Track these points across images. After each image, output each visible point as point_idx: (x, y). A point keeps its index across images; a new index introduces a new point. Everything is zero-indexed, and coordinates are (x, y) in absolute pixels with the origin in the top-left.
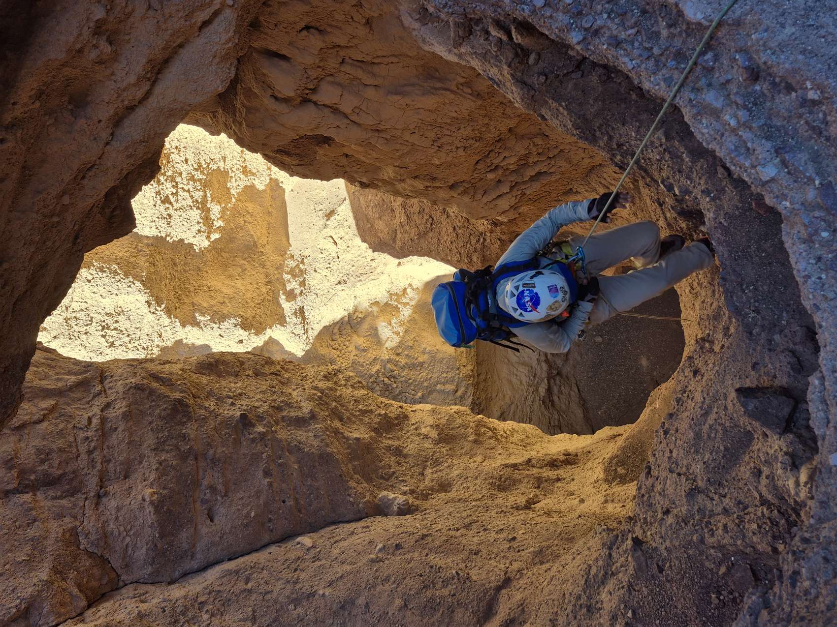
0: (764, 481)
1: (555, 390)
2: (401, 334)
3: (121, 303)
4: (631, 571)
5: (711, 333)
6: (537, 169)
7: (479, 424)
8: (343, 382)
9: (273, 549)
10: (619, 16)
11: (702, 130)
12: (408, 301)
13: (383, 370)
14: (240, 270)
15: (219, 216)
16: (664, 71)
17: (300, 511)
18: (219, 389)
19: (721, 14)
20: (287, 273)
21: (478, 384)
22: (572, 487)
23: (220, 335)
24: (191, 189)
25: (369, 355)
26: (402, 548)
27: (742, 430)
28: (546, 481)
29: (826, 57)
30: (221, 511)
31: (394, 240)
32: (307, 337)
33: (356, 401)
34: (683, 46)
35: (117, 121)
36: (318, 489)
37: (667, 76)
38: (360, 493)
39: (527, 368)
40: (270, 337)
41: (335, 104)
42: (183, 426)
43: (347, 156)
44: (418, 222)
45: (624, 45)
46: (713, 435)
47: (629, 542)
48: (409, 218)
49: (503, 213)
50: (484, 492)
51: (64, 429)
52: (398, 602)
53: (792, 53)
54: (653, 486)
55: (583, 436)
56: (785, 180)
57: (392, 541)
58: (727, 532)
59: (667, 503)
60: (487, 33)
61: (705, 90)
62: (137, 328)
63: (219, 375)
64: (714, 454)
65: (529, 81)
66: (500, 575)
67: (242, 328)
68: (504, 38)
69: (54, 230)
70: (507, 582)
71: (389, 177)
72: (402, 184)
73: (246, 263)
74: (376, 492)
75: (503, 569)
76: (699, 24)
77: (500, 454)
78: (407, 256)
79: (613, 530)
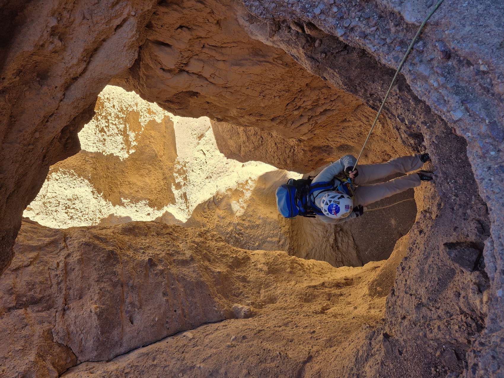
0: (462, 299)
1: (339, 239)
2: (245, 208)
3: (76, 193)
4: (383, 354)
5: (430, 207)
6: (324, 107)
7: (293, 262)
8: (210, 238)
9: (169, 340)
10: (366, 19)
11: (418, 89)
12: (248, 188)
13: (235, 230)
14: (147, 171)
15: (134, 139)
16: (393, 53)
17: (185, 316)
18: (136, 243)
19: (426, 18)
20: (176, 173)
21: (292, 237)
22: (349, 299)
23: (136, 211)
24: (117, 123)
25: (226, 221)
26: (247, 338)
27: (448, 268)
28: (334, 296)
29: (491, 45)
30: (137, 317)
31: (240, 151)
32: (189, 211)
33: (218, 249)
34: (404, 38)
35: (67, 87)
36: (196, 303)
37: (395, 56)
38: (221, 305)
39: (322, 227)
40: (167, 212)
41: (200, 72)
42: (114, 266)
43: (208, 103)
44: (254, 140)
45: (369, 37)
46: (431, 271)
47: (381, 336)
48: (248, 138)
49: (304, 134)
50: (296, 303)
51: (43, 270)
52: (245, 371)
53: (470, 43)
54: (395, 301)
55: (356, 268)
56: (468, 120)
57: (240, 334)
58: (440, 331)
59: (404, 312)
60: (290, 28)
61: (418, 64)
62: (86, 208)
63: (136, 235)
64: (432, 282)
65: (315, 57)
66: (306, 354)
67: (149, 206)
68: (300, 31)
69: (30, 153)
70: (310, 358)
71: (234, 115)
72: (242, 119)
73: (151, 167)
74: (231, 304)
75: (308, 351)
76: (413, 24)
77: (306, 280)
78: (247, 161)
79: (373, 327)
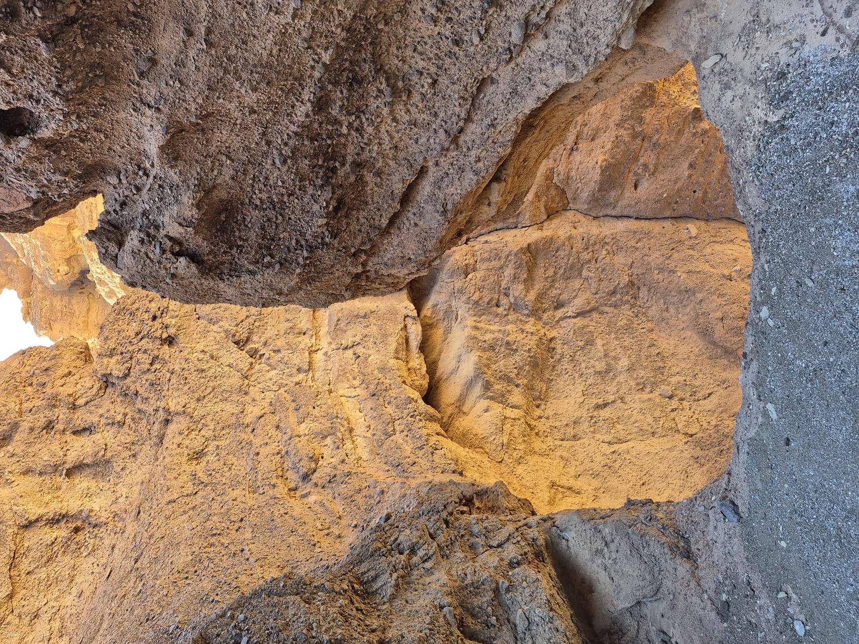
9: (667, 224)
30: (644, 185)
42: (645, 109)
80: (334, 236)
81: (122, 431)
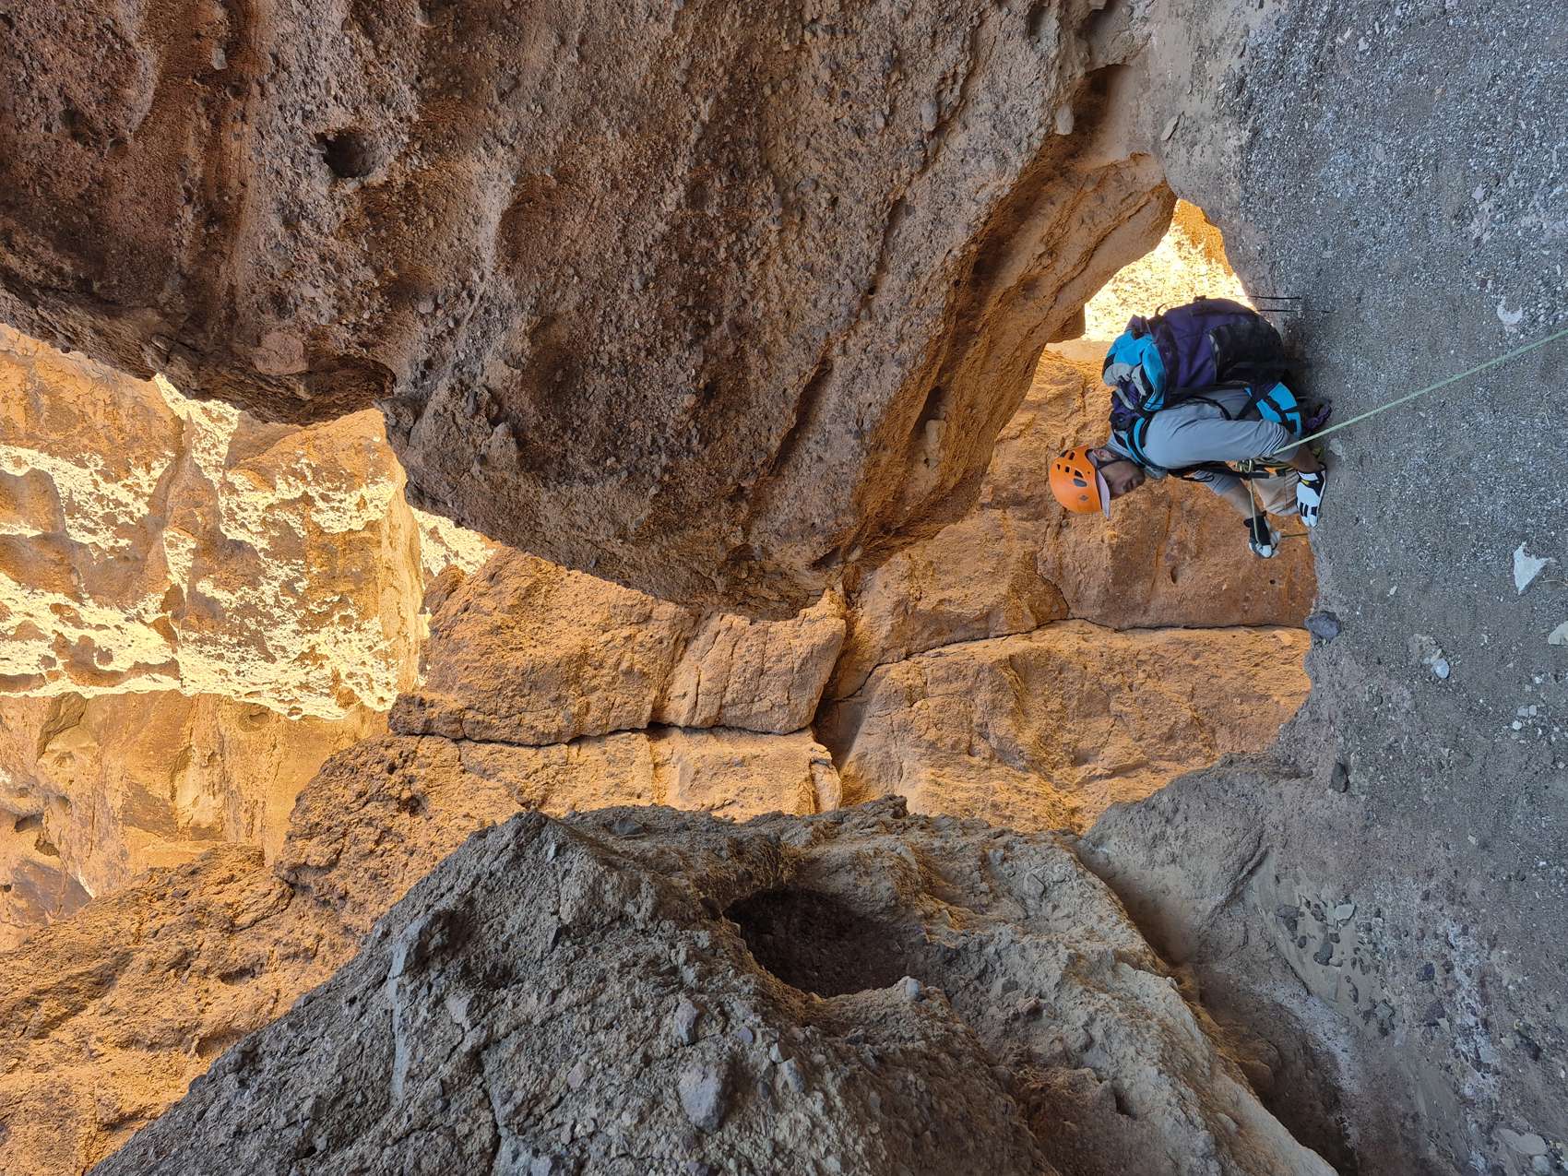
80: (705, 441)
81: (310, 967)
